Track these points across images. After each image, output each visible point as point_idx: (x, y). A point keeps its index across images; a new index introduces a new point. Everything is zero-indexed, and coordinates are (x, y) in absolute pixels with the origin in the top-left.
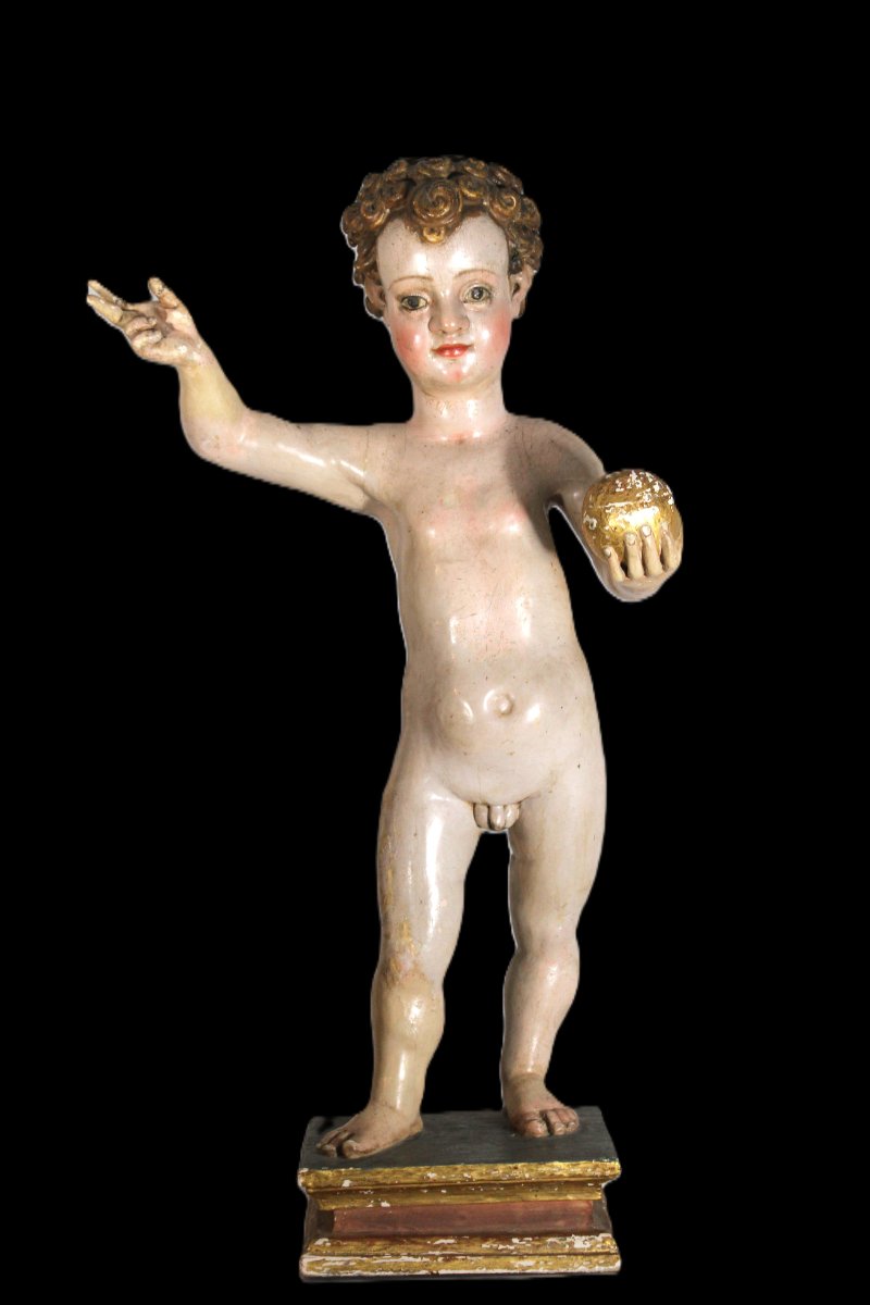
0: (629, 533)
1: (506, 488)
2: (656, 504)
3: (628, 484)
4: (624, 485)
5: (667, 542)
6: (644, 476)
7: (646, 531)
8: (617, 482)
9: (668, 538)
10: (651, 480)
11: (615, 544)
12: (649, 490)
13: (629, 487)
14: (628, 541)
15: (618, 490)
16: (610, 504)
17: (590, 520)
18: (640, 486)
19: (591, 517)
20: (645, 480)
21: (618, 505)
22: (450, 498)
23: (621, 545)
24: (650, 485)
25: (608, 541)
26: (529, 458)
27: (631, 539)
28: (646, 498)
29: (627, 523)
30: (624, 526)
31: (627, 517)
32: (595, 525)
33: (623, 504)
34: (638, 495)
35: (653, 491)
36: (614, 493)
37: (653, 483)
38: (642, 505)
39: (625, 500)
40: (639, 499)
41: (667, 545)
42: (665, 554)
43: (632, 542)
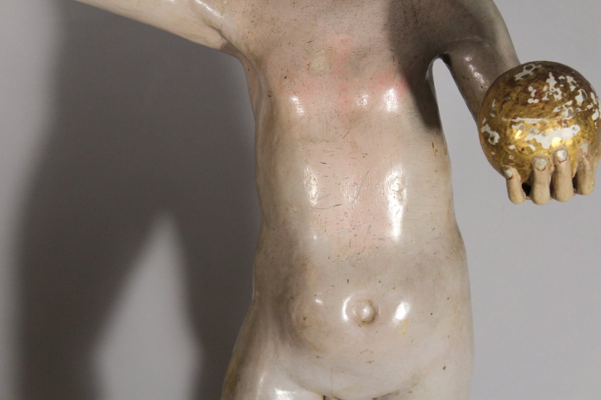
0: (540, 157)
1: (387, 53)
2: (578, 123)
3: (543, 93)
4: (539, 95)
5: (584, 166)
6: (565, 82)
7: (560, 155)
8: (530, 89)
9: (587, 162)
10: (572, 88)
11: (519, 166)
12: (570, 103)
13: (545, 98)
14: (537, 166)
15: (530, 101)
16: (518, 119)
17: (491, 132)
18: (558, 97)
19: (493, 129)
20: (566, 88)
21: (529, 121)
22: (319, 62)
23: (527, 168)
24: (572, 96)
25: (511, 161)
26: (415, 14)
27: (541, 164)
28: (565, 114)
29: (537, 144)
30: (533, 148)
31: (539, 138)
32: (496, 140)
33: (536, 121)
34: (556, 110)
35: (574, 105)
36: (525, 104)
37: (575, 93)
38: (560, 123)
39: (539, 116)
40: (557, 114)
41: (584, 171)
42: (580, 178)
43: (541, 168)
